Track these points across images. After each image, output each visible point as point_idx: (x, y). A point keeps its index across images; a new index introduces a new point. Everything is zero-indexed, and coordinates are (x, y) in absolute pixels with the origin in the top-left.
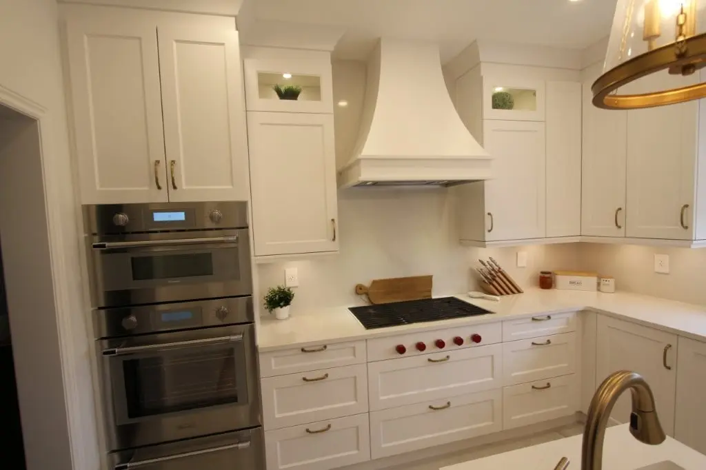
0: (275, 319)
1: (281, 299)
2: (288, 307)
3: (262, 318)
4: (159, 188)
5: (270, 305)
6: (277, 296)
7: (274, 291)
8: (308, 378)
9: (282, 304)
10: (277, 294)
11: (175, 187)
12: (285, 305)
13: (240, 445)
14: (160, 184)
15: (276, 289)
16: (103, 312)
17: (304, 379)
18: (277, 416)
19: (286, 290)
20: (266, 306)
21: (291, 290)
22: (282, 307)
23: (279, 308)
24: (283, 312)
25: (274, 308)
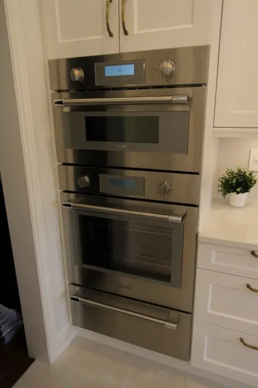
0: (228, 204)
1: (239, 184)
2: (246, 194)
3: (214, 201)
4: (111, 35)
5: (225, 188)
6: (235, 180)
7: (232, 173)
8: (252, 286)
9: (238, 190)
10: (234, 177)
11: (126, 33)
12: (242, 192)
13: (167, 323)
14: (112, 31)
15: (236, 171)
16: (71, 168)
17: (248, 286)
18: (209, 311)
19: (247, 174)
20: (220, 188)
21: (253, 175)
22: (238, 193)
23: (235, 193)
24: (239, 199)
25: (229, 192)
